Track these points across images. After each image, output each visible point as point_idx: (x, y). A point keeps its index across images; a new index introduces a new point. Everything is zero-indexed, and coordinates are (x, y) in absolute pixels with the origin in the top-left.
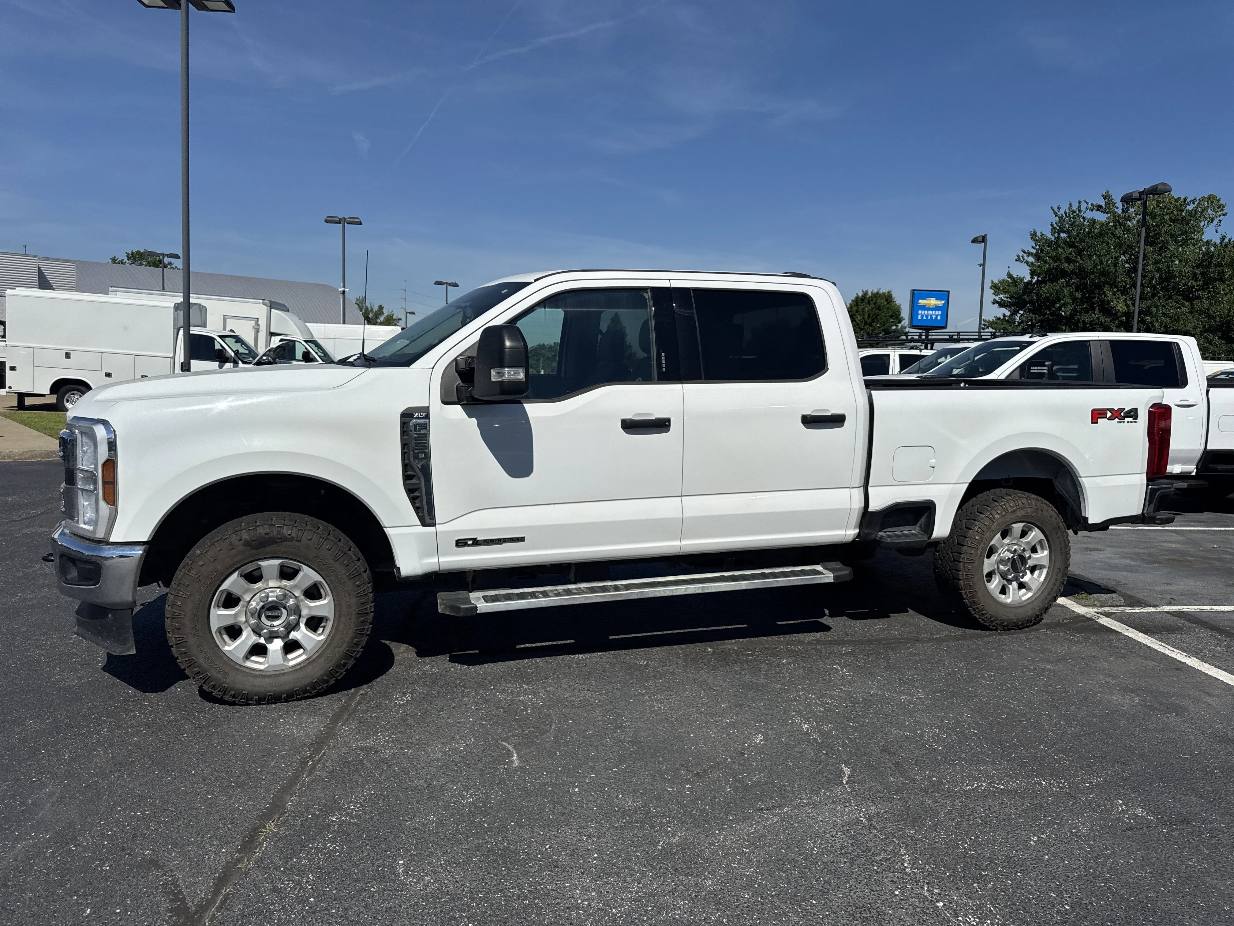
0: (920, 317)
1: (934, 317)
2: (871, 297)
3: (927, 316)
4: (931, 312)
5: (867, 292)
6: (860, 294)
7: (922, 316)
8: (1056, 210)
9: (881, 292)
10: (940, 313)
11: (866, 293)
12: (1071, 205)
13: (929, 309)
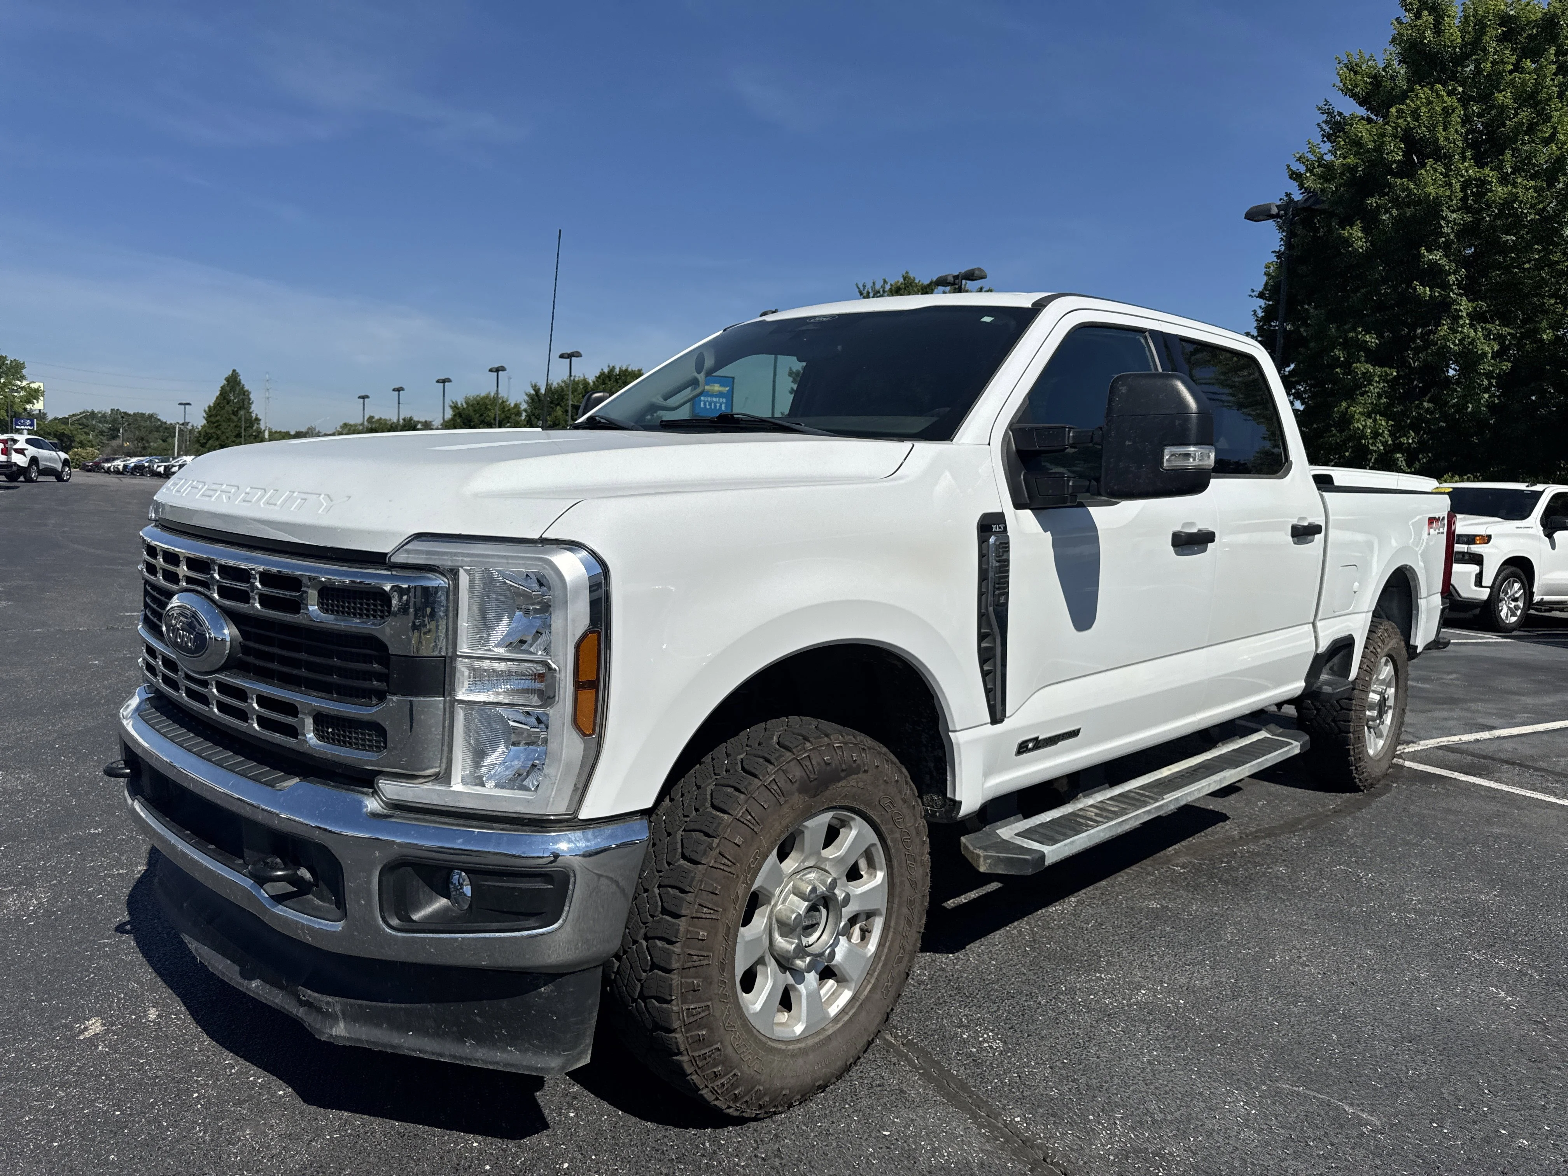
0: (702, 404)
1: (718, 405)
2: (619, 375)
3: (710, 405)
4: (714, 399)
5: (614, 368)
6: (606, 371)
7: (705, 404)
8: (862, 288)
9: (630, 369)
10: (724, 400)
11: (612, 370)
12: (874, 283)
13: (712, 396)
